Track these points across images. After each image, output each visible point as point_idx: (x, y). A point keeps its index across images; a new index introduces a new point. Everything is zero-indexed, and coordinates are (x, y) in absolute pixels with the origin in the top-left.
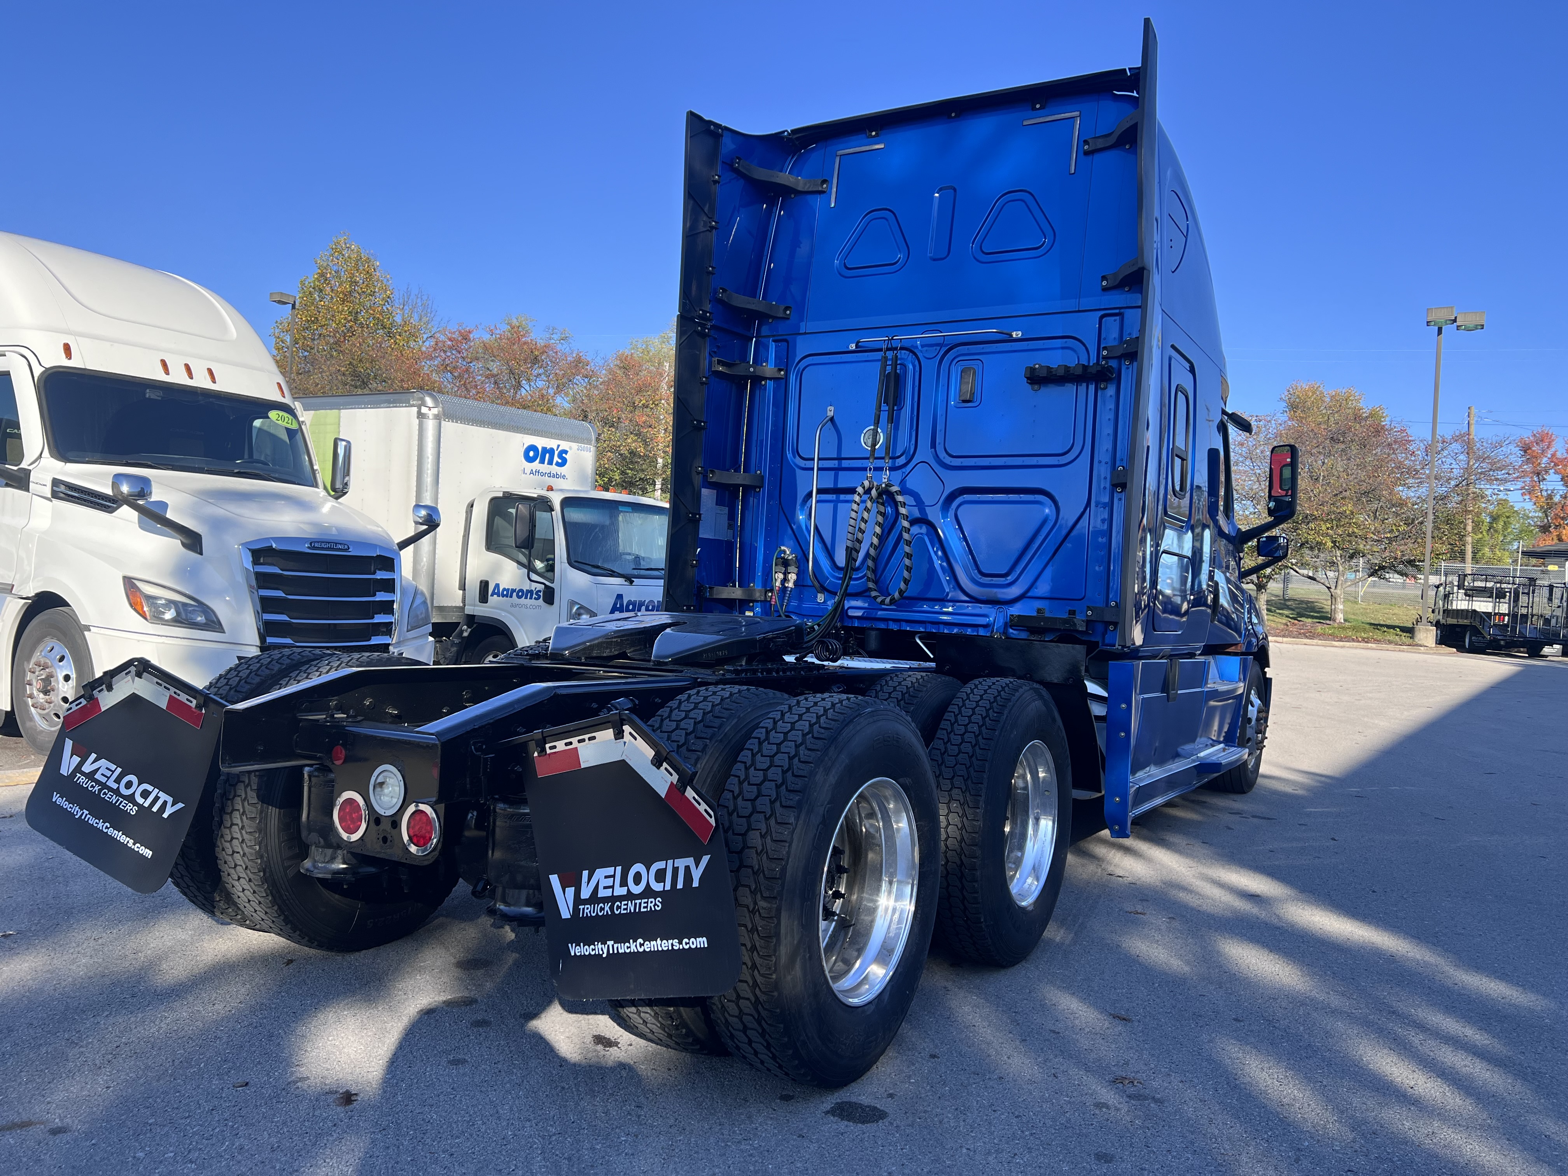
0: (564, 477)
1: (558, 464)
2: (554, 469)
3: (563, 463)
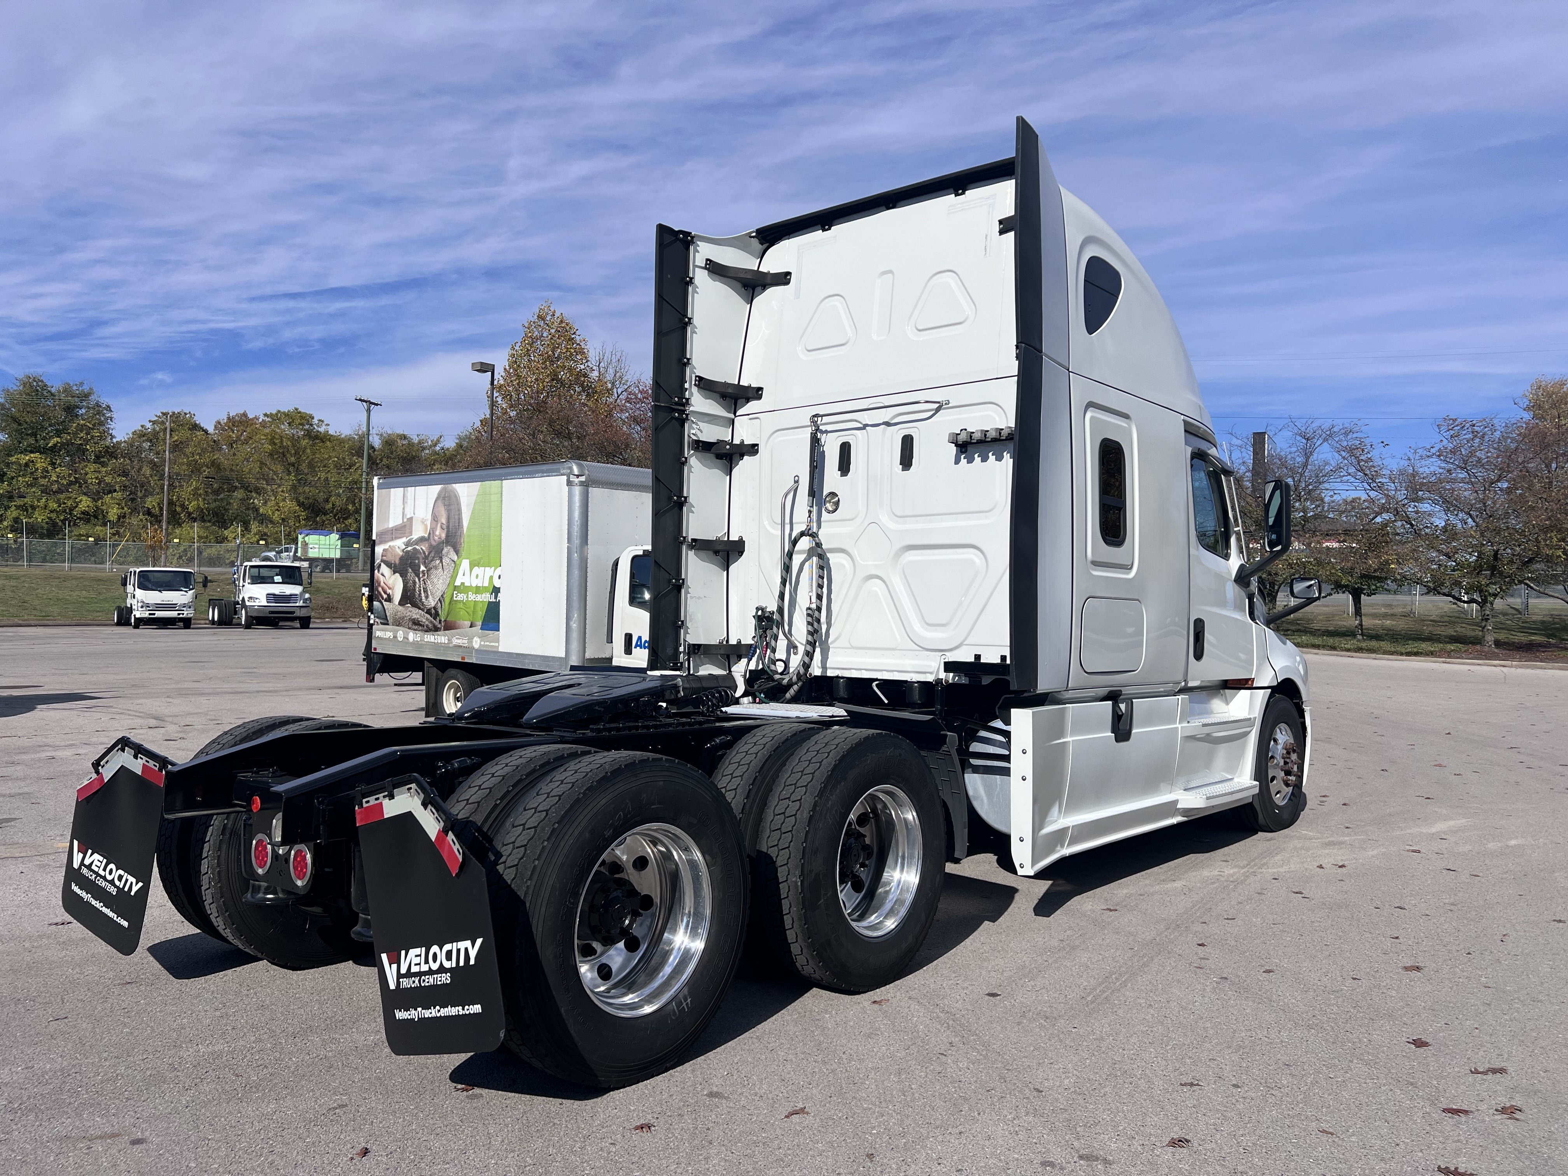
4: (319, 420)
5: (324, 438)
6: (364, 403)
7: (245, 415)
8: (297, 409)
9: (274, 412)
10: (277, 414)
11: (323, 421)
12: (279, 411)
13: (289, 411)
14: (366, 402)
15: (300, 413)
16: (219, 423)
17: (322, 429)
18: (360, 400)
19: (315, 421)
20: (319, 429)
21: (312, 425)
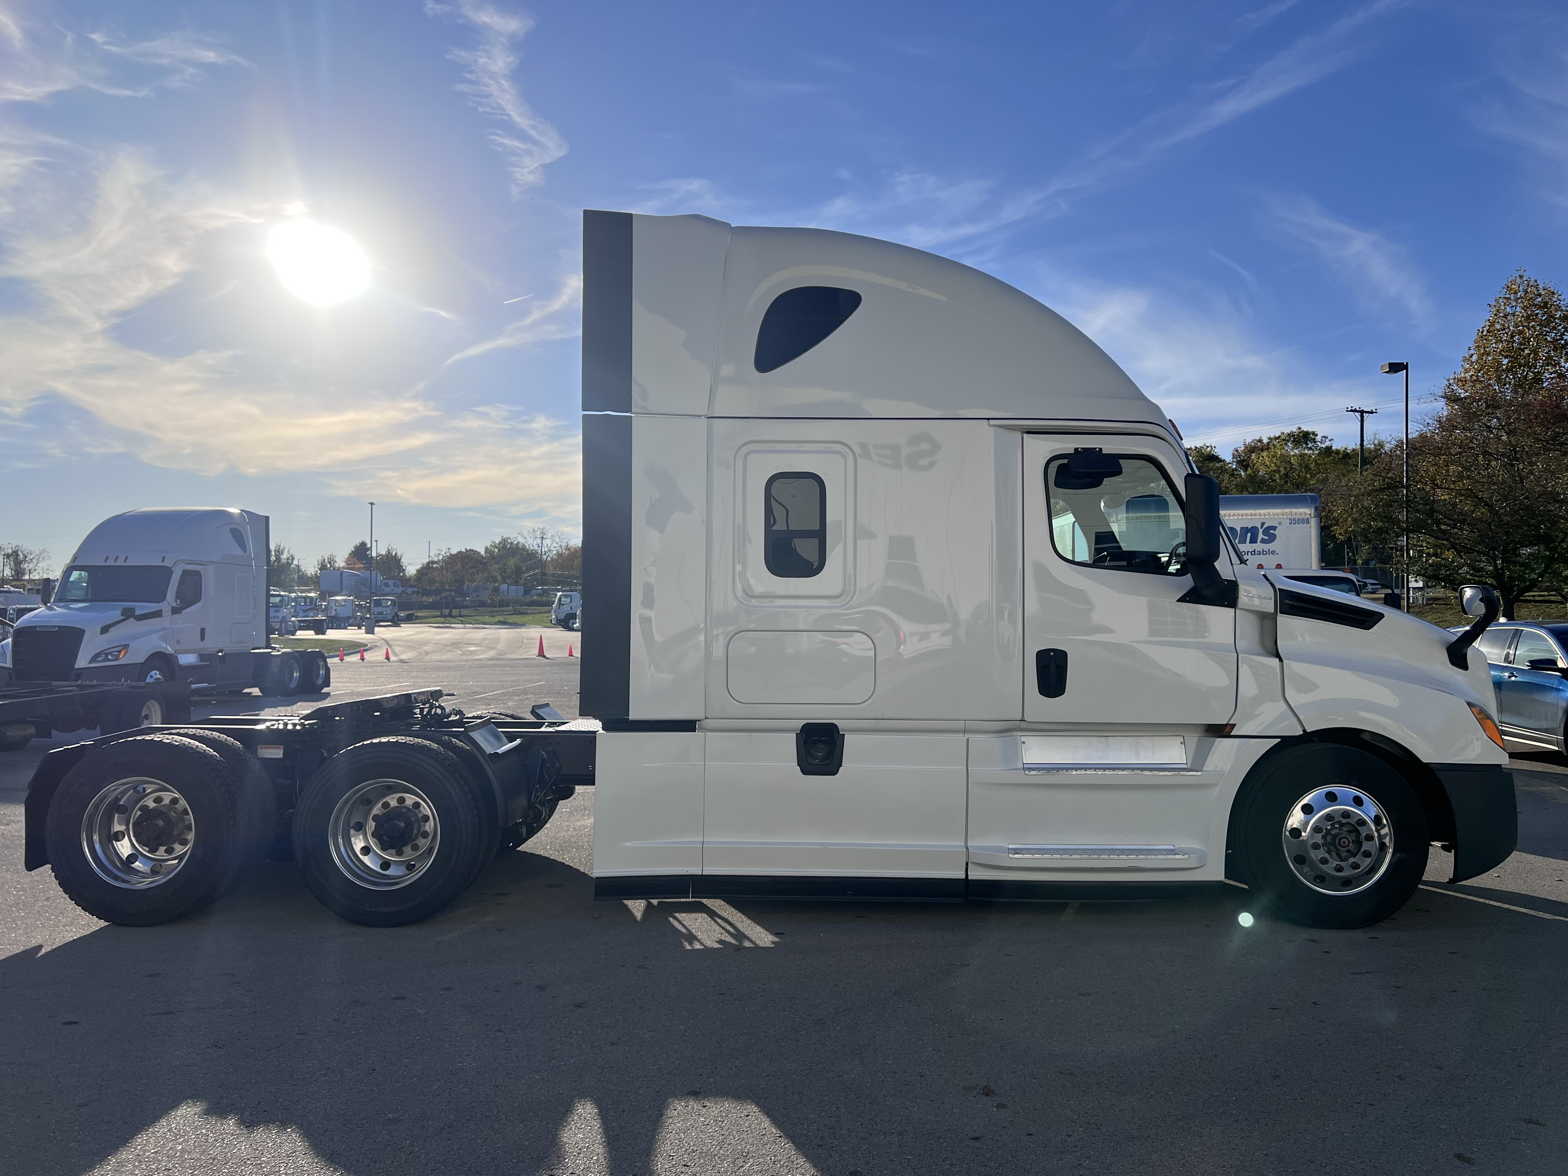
0: (1273, 552)
1: (1263, 541)
2: (1259, 546)
3: (1272, 538)
4: (1322, 437)
5: (1327, 454)
6: (1356, 414)
7: (1260, 441)
8: (1300, 428)
9: (1276, 435)
10: (1279, 437)
11: (1326, 437)
12: (1282, 434)
13: (1292, 432)
14: (1359, 411)
15: (1303, 431)
16: (1237, 451)
18: (1351, 411)
19: (1318, 438)
20: (1323, 446)
21: (1315, 442)
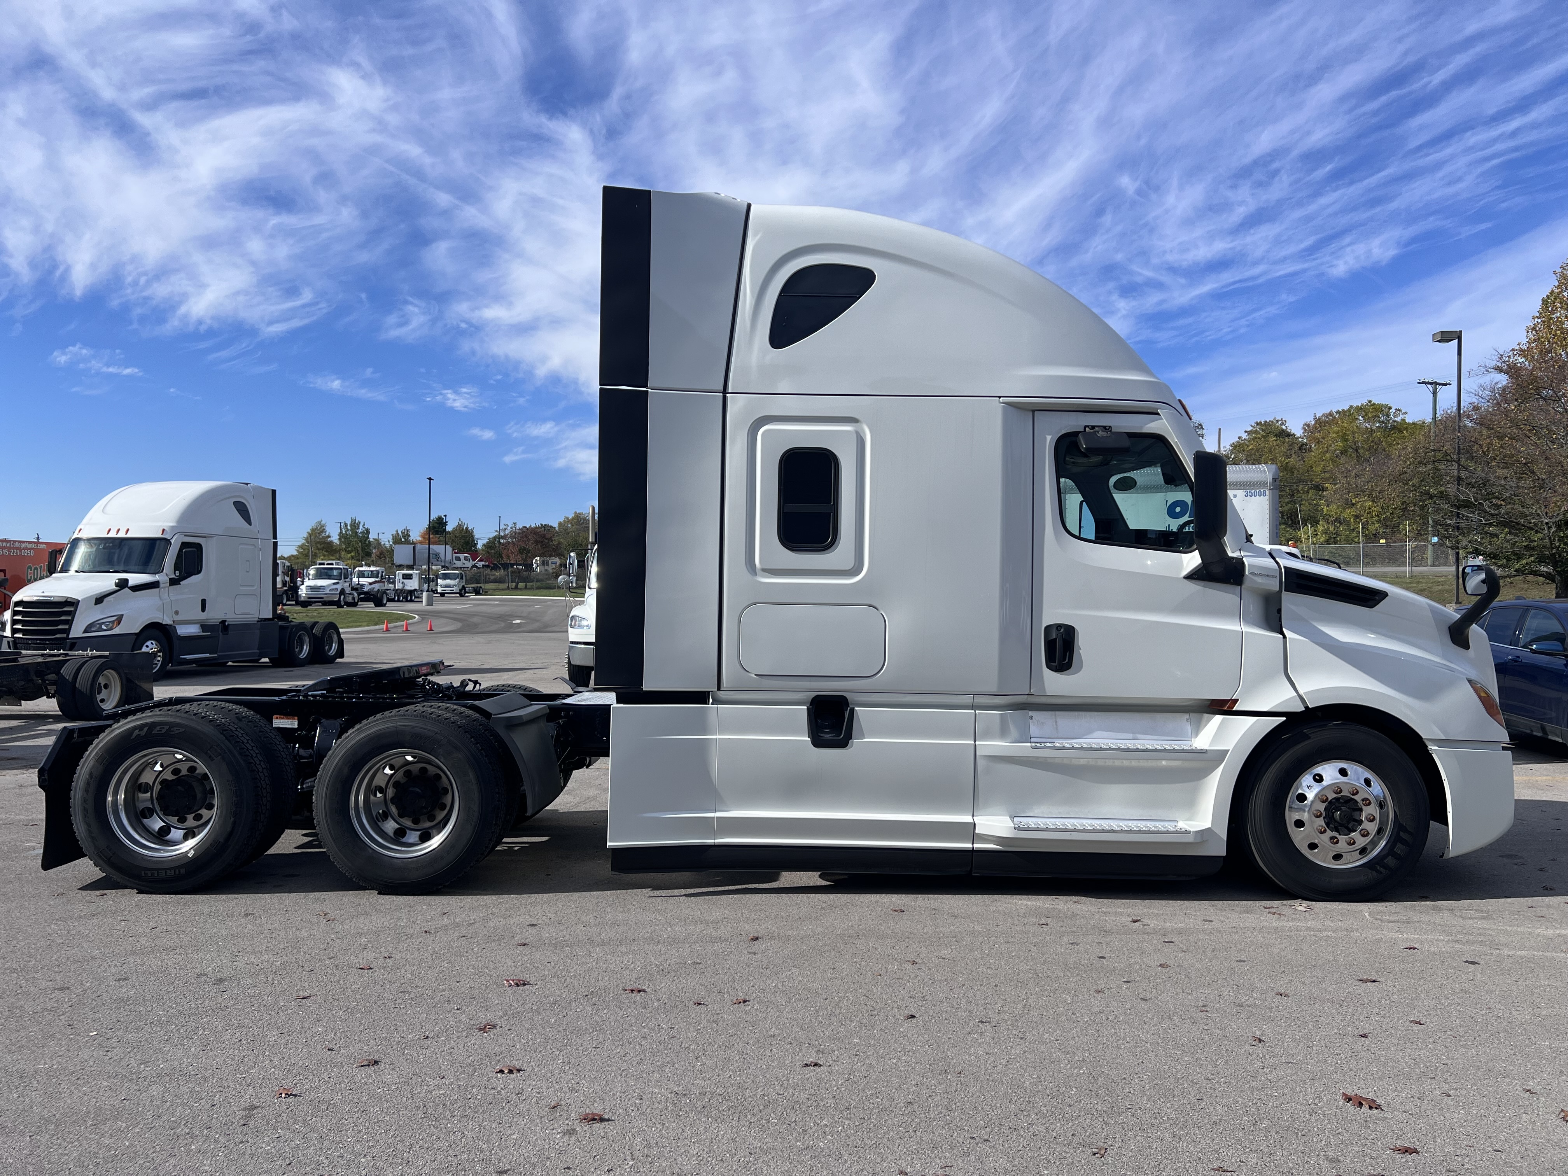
4: (1396, 410)
5: (1400, 428)
6: (1429, 386)
8: (1370, 402)
9: (1346, 408)
10: (1349, 410)
11: (1400, 410)
12: (1351, 407)
13: (1362, 405)
14: (1431, 383)
15: (1374, 404)
16: (1308, 425)
17: (1398, 419)
18: (1423, 383)
19: (1393, 410)
20: (1396, 419)
21: (1388, 416)
